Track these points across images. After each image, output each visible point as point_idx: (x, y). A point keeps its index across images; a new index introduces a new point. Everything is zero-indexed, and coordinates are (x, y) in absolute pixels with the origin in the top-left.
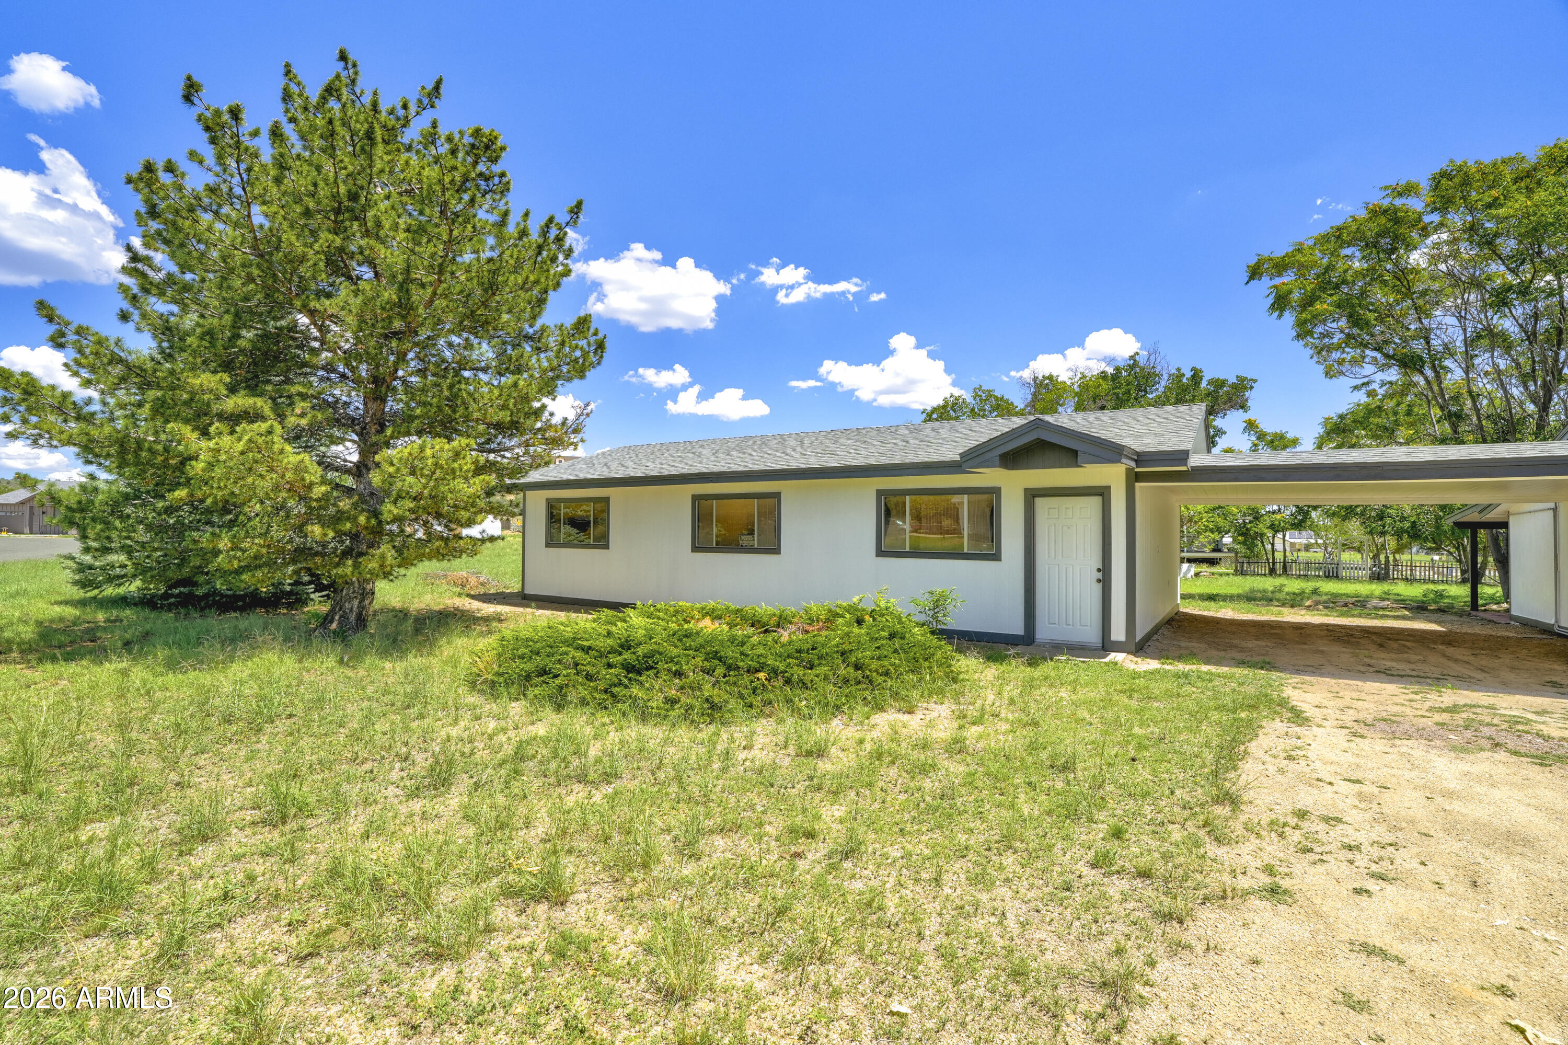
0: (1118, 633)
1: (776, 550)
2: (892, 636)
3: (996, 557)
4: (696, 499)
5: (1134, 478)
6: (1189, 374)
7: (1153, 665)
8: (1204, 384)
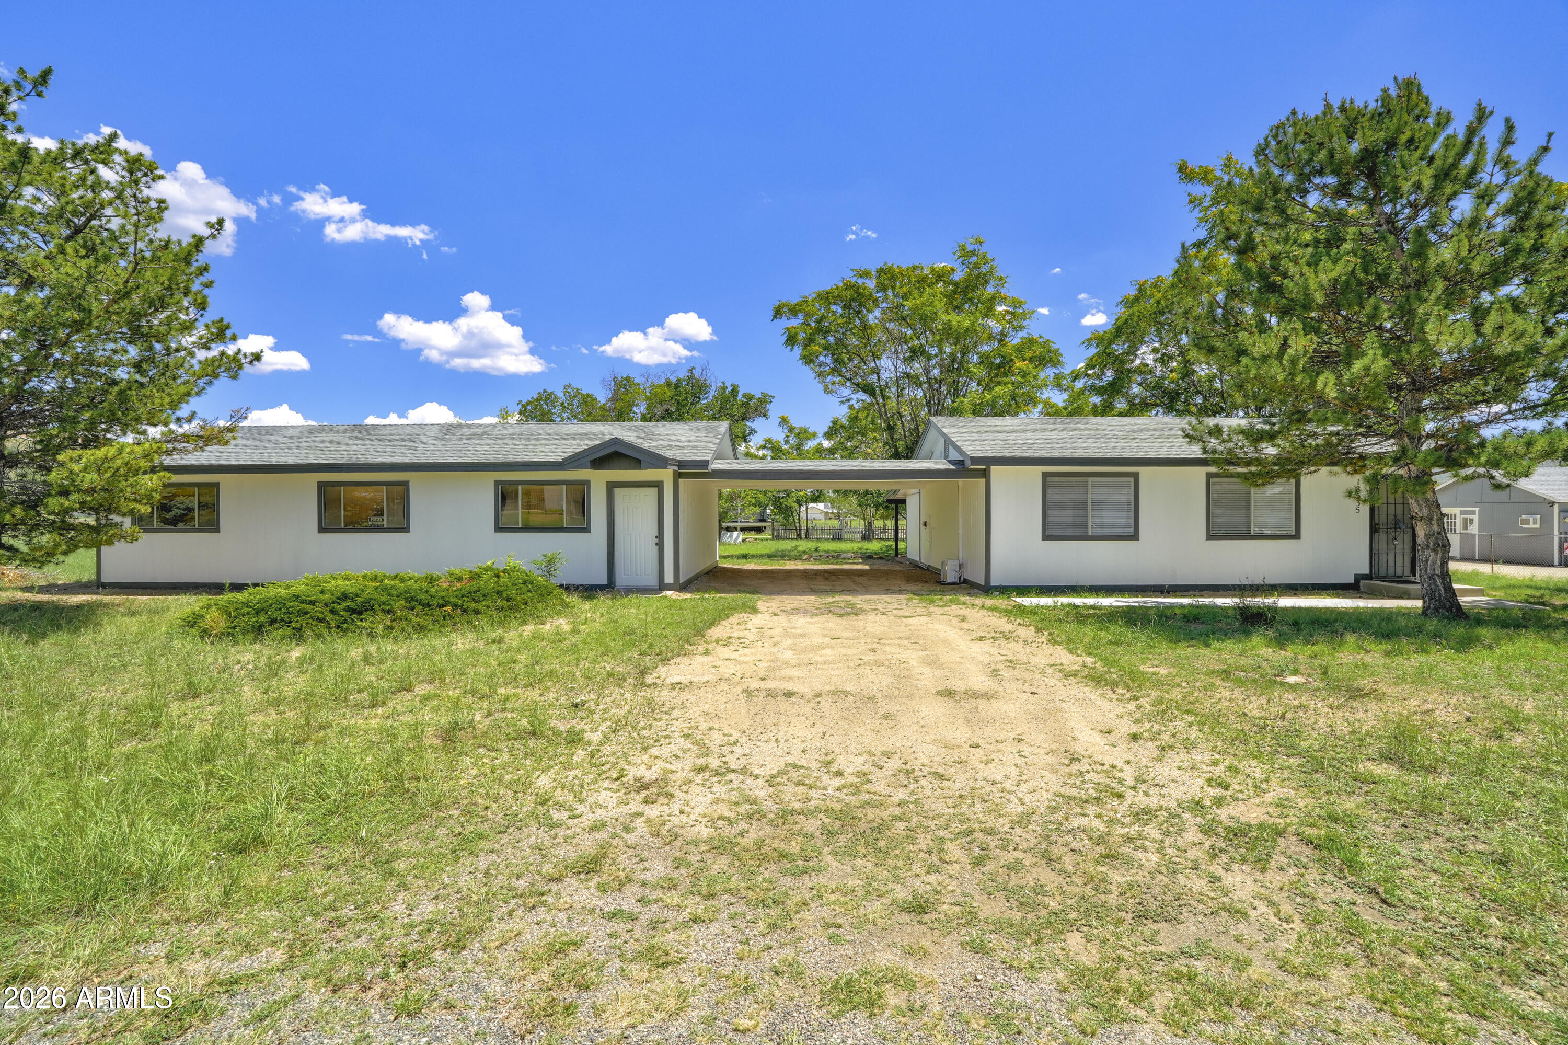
0: (669, 578)
1: (406, 529)
2: (525, 583)
3: (587, 530)
4: (321, 485)
5: (678, 476)
6: (730, 389)
7: (689, 595)
8: (740, 397)
